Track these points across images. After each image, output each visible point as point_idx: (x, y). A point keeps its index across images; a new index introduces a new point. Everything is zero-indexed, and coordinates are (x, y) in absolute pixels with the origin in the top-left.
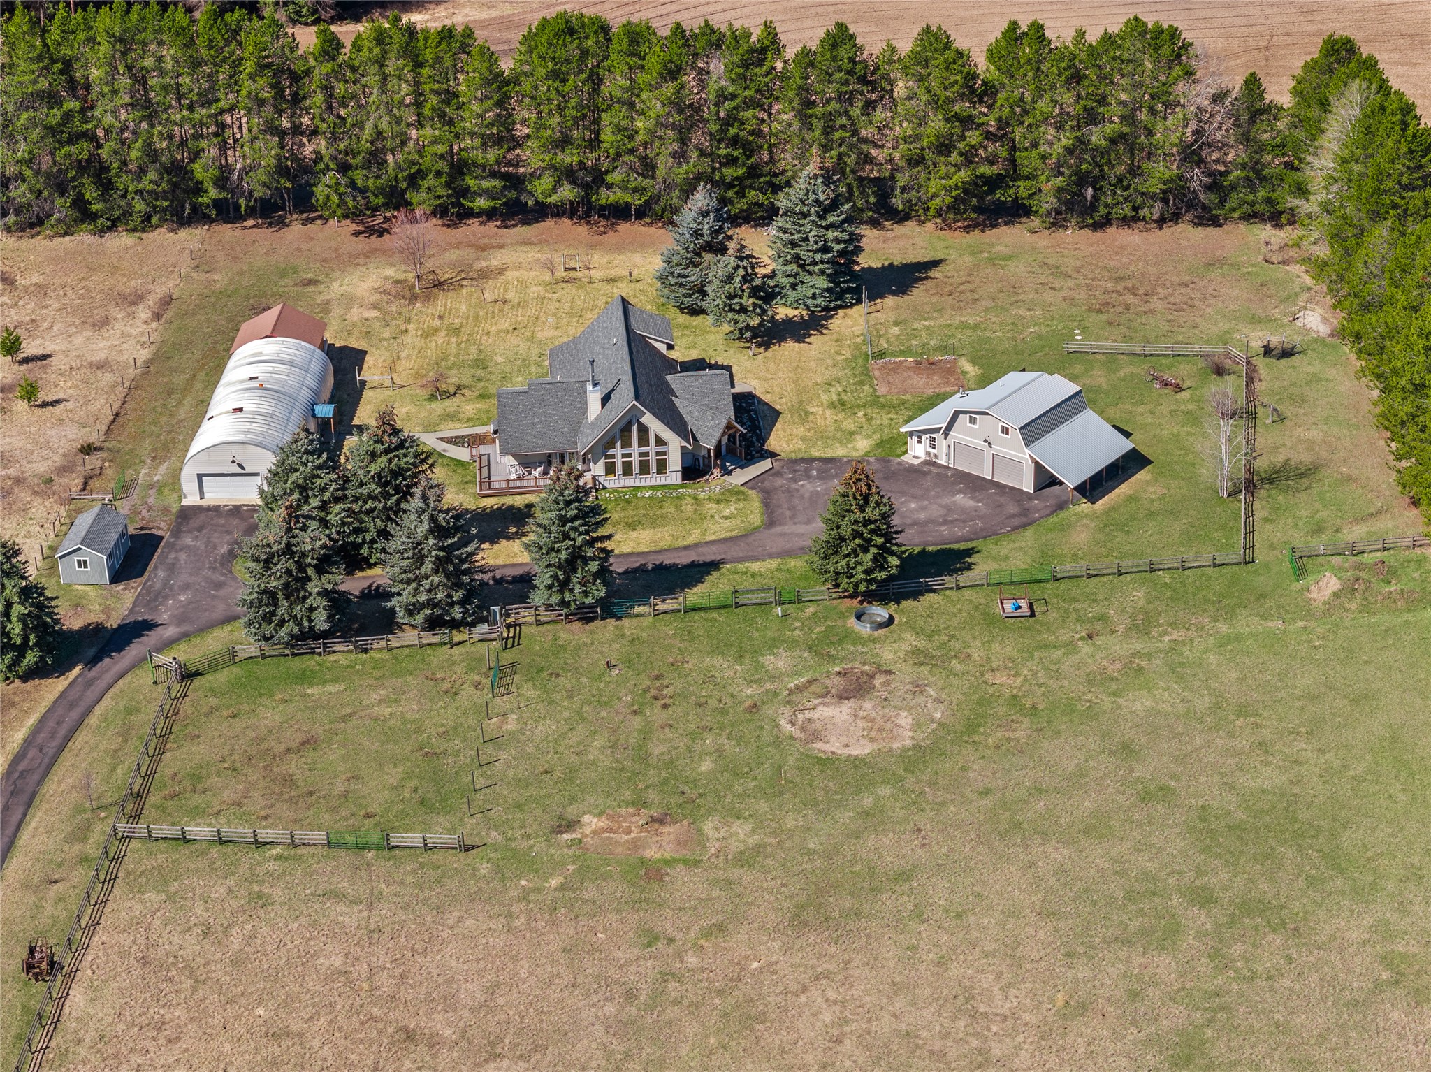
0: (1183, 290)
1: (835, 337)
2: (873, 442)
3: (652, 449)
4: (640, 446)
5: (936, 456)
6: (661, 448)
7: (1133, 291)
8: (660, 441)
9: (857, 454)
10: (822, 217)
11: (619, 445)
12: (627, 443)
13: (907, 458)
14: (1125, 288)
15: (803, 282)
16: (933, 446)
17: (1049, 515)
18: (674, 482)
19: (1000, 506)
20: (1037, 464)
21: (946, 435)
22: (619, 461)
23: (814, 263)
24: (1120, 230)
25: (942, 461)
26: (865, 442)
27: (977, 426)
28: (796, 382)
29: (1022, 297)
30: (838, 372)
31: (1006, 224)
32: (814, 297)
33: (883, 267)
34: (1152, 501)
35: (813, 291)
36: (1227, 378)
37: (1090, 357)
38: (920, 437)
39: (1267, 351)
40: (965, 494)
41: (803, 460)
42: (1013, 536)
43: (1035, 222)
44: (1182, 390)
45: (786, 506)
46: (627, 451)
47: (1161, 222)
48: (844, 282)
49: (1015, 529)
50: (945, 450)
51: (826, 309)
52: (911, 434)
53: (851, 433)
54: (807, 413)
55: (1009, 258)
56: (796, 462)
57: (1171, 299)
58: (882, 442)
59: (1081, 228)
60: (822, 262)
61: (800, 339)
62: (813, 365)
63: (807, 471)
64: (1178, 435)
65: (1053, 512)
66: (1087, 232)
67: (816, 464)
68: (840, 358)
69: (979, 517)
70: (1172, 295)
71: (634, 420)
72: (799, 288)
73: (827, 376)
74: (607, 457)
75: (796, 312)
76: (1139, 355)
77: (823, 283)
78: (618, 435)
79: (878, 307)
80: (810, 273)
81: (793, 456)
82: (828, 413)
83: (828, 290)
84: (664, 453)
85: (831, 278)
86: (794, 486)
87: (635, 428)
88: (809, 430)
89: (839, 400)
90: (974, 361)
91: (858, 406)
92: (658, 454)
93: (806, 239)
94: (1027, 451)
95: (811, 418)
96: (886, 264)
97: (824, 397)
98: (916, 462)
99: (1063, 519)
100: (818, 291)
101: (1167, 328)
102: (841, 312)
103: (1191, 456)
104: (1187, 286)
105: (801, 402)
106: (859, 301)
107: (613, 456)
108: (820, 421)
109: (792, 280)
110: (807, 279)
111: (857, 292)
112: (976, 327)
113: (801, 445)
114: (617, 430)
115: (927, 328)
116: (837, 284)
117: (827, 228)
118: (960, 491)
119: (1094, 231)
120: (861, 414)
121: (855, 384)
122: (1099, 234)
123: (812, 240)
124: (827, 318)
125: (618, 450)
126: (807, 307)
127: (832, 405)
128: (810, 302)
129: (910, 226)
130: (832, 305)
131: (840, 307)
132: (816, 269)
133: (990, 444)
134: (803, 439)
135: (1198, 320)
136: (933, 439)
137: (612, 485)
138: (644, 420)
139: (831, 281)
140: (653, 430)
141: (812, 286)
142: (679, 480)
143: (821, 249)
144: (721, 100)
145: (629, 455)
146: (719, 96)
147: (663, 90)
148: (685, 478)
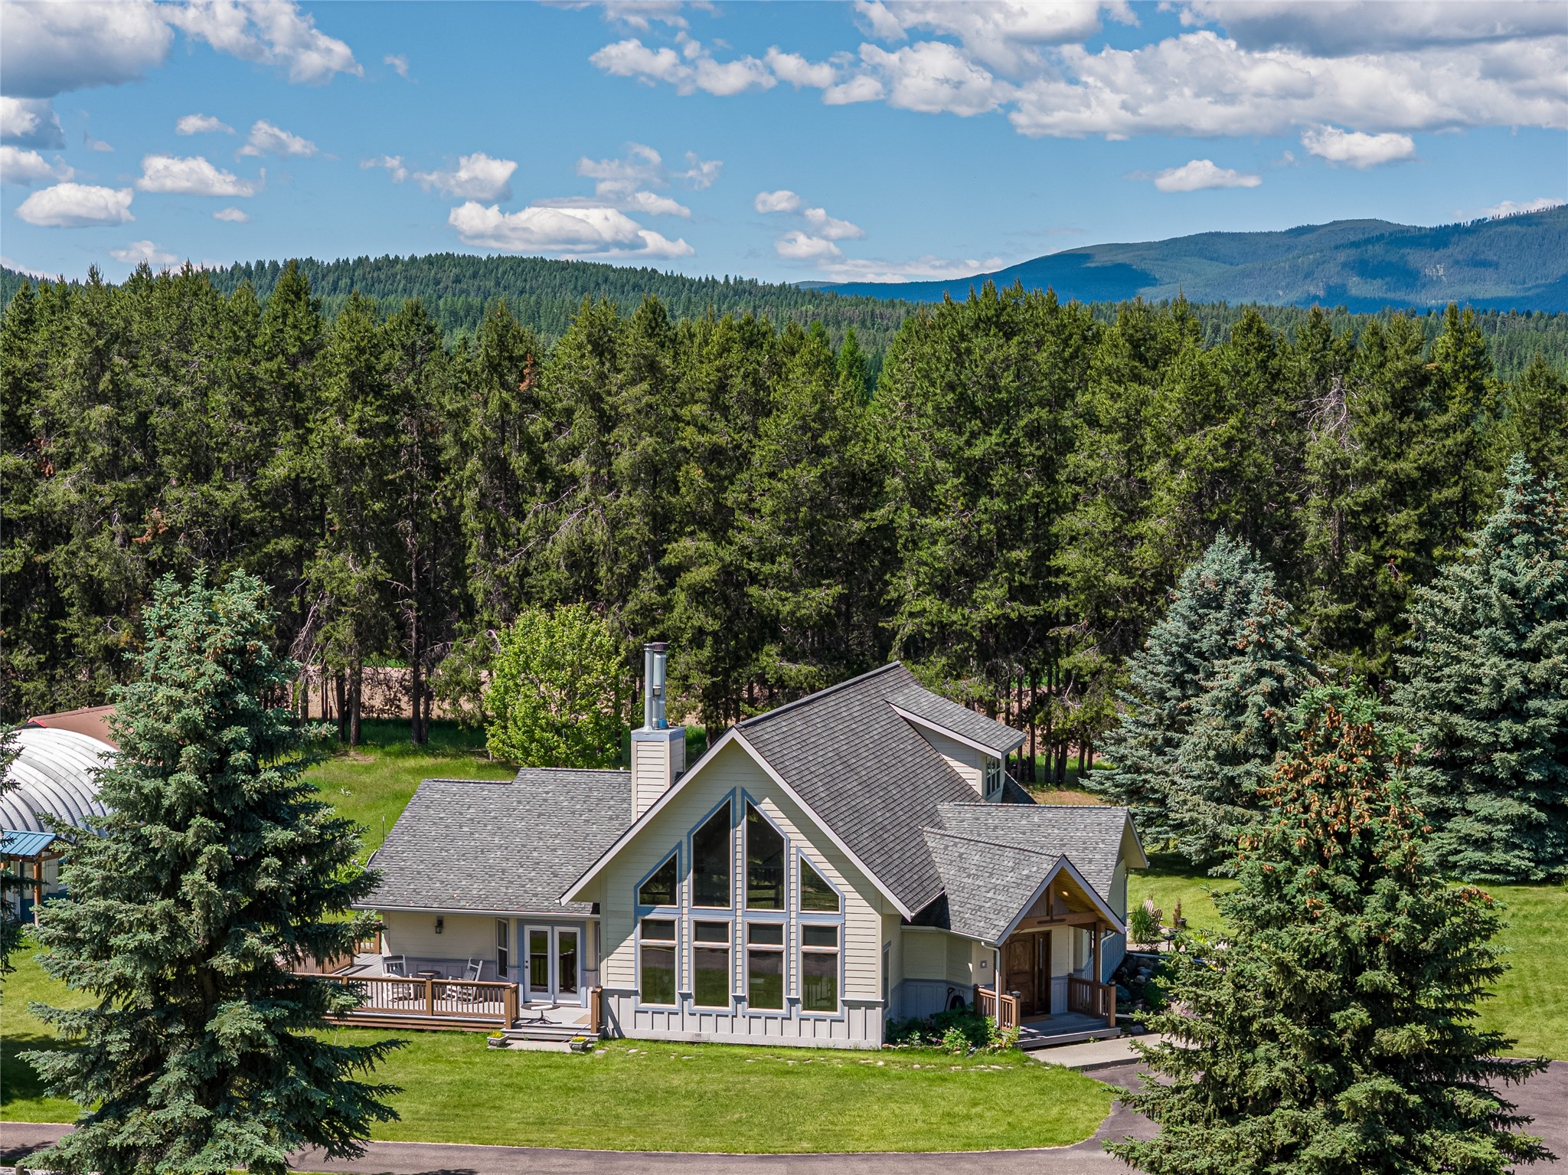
3: (793, 917)
4: (752, 901)
6: (821, 919)
8: (818, 893)
11: (686, 887)
12: (711, 891)
18: (857, 1039)
22: (685, 946)
46: (711, 914)
71: (738, 807)
74: (652, 928)
78: (686, 859)
84: (827, 934)
87: (739, 835)
92: (811, 934)
107: (665, 928)
114: (680, 840)
125: (684, 911)
137: (660, 1032)
138: (768, 808)
139: (1539, 805)
140: (798, 848)
141: (1488, 820)
142: (875, 1039)
143: (1513, 708)
144: (1336, 484)
145: (719, 930)
146: (1334, 475)
147: (1195, 439)
148: (894, 1033)
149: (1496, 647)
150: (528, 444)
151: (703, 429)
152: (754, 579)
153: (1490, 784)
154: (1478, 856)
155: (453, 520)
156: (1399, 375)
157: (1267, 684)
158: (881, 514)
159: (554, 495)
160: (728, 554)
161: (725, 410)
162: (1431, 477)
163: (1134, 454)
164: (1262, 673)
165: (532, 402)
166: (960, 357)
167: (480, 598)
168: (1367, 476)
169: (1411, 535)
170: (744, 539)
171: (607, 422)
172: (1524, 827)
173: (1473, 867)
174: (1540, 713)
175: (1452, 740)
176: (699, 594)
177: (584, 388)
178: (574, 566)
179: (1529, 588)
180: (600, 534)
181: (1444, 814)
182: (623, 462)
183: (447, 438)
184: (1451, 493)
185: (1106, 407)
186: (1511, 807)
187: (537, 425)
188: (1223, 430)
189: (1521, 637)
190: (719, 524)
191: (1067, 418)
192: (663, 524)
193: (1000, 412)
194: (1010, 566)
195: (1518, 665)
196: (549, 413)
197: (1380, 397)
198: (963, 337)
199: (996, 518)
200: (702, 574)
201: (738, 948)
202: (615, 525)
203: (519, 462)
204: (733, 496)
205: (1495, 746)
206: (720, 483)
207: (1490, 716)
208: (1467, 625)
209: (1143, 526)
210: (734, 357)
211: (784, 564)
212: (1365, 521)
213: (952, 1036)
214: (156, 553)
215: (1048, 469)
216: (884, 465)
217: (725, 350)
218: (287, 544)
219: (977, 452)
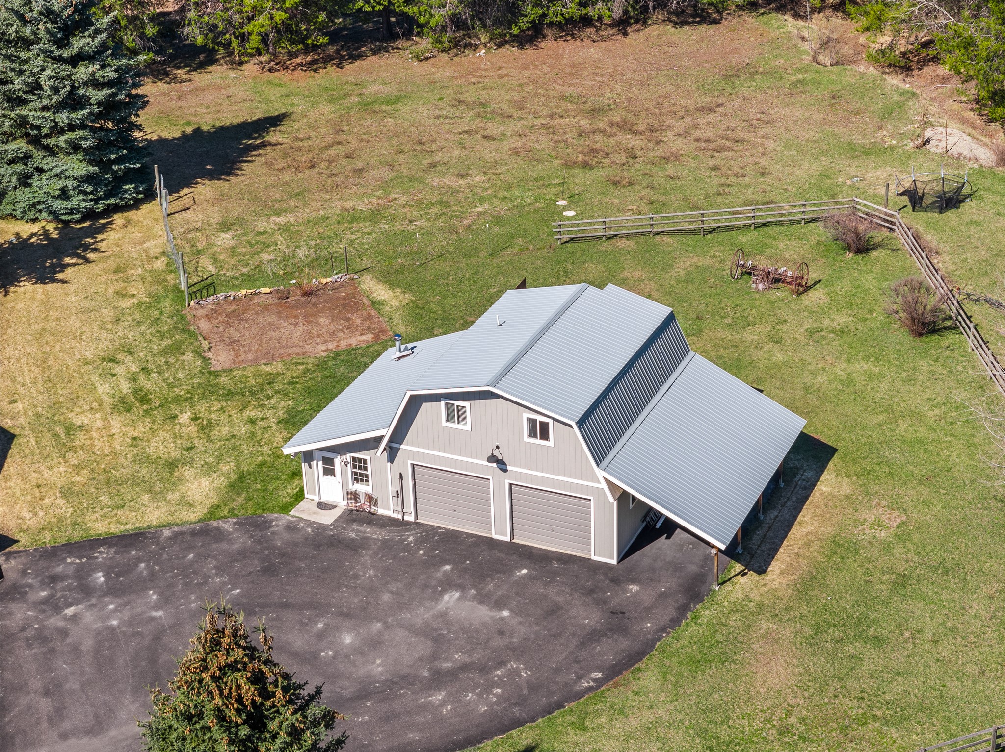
0: (711, 117)
1: (112, 264)
2: (222, 482)
5: (371, 499)
7: (625, 126)
9: (193, 516)
10: (62, 43)
13: (305, 511)
14: (612, 124)
15: (40, 171)
16: (360, 478)
17: (675, 622)
19: (554, 611)
20: (623, 498)
21: (392, 453)
23: (58, 130)
24: (561, 42)
25: (387, 510)
26: (205, 482)
27: (466, 427)
28: (43, 363)
29: (439, 157)
30: (126, 332)
31: (375, 52)
32: (64, 194)
33: (184, 137)
34: (887, 548)
35: (61, 184)
36: (874, 254)
37: (605, 246)
38: (329, 462)
39: (915, 198)
40: (462, 588)
41: (71, 547)
42: (614, 696)
43: (424, 44)
44: (807, 289)
45: (36, 684)
47: (622, 24)
48: (120, 160)
49: (613, 672)
50: (392, 488)
51: (90, 215)
52: (308, 456)
53: (172, 465)
54: (70, 429)
55: (397, 100)
56: (53, 553)
57: (698, 134)
58: (242, 477)
59: (499, 45)
60: (72, 127)
61: (45, 276)
62: (74, 323)
63: (82, 574)
64: (850, 382)
65: (683, 610)
66: (510, 51)
67: (103, 554)
68: (126, 303)
69: (519, 651)
70: (696, 126)
72: (35, 182)
73: (106, 343)
75: (36, 228)
76: (693, 232)
77: (78, 167)
79: (186, 201)
80: (51, 151)
81: (47, 537)
82: (116, 423)
83: (89, 179)
85: (93, 156)
86: (54, 622)
88: (78, 468)
89: (136, 392)
90: (389, 279)
91: (177, 399)
93: (35, 87)
94: (600, 473)
95: (80, 439)
96: (189, 130)
97: (103, 389)
98: (327, 518)
99: (713, 628)
100: (70, 184)
101: (716, 181)
102: (118, 219)
103: (903, 425)
104: (711, 110)
105: (55, 406)
106: (150, 195)
108: (100, 445)
109: (19, 167)
110: (48, 163)
111: (143, 176)
112: (375, 215)
113: (64, 508)
115: (284, 229)
116: (106, 166)
117: (74, 61)
118: (448, 584)
119: (521, 46)
120: (185, 418)
121: (164, 352)
122: (530, 51)
123: (46, 84)
124: (94, 232)
126: (55, 216)
127: (122, 405)
128: (58, 205)
129: (218, 73)
130: (100, 207)
131: (117, 209)
132: (62, 140)
133: (502, 465)
134: (67, 492)
135: (764, 162)
136: (360, 464)
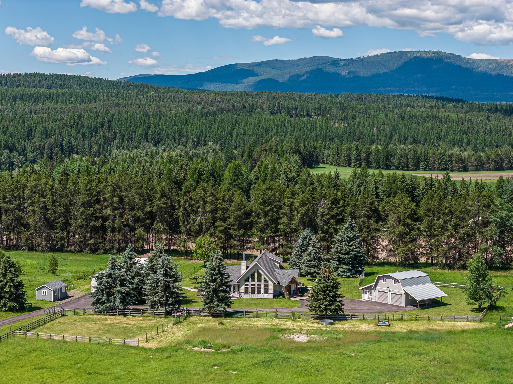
3: (263, 283)
4: (258, 282)
5: (372, 298)
8: (266, 281)
11: (250, 280)
12: (253, 280)
13: (361, 300)
17: (408, 310)
18: (270, 297)
20: (407, 293)
21: (375, 288)
22: (250, 287)
25: (373, 300)
27: (386, 283)
38: (366, 292)
40: (379, 306)
46: (253, 283)
49: (393, 312)
50: (375, 295)
52: (363, 290)
65: (410, 310)
69: (381, 310)
71: (256, 271)
74: (246, 285)
78: (250, 277)
84: (267, 285)
87: (256, 274)
92: (265, 285)
94: (403, 288)
98: (364, 300)
107: (247, 285)
114: (249, 275)
118: (377, 305)
125: (250, 283)
133: (390, 289)
136: (371, 292)
137: (247, 297)
138: (260, 271)
139: (351, 267)
140: (263, 275)
141: (344, 269)
142: (272, 297)
143: (348, 253)
144: (323, 216)
145: (254, 285)
146: (322, 214)
147: (301, 209)
148: (274, 296)
149: (346, 244)
150: (191, 206)
151: (222, 205)
152: (229, 229)
153: (344, 264)
154: (343, 274)
155: (178, 218)
156: (332, 199)
157: (314, 251)
158: (251, 219)
159: (195, 214)
160: (226, 225)
161: (225, 201)
162: (337, 214)
163: (291, 211)
164: (313, 250)
165: (191, 198)
166: (264, 194)
167: (182, 231)
168: (327, 214)
169: (334, 224)
170: (228, 222)
171: (205, 203)
172: (349, 270)
173: (342, 275)
174: (351, 254)
175: (339, 257)
176: (220, 231)
177: (201, 197)
178: (199, 226)
179: (350, 236)
180: (204, 221)
181: (338, 268)
182: (208, 209)
183: (176, 204)
184: (341, 217)
185: (287, 203)
186: (347, 267)
187: (192, 202)
188: (306, 208)
189: (349, 243)
190: (224, 220)
191: (281, 204)
192: (215, 219)
193: (270, 204)
194: (272, 227)
195: (349, 247)
196: (195, 201)
197: (330, 202)
198: (264, 191)
199: (270, 220)
200: (222, 228)
201: (256, 287)
202: (206, 220)
203: (189, 209)
204: (226, 215)
205: (345, 259)
206: (224, 214)
207: (344, 254)
208: (342, 241)
209: (293, 222)
210: (226, 193)
211: (235, 227)
212: (327, 221)
213: (281, 297)
214: (126, 223)
215: (277, 212)
216: (251, 211)
217: (225, 191)
218: (148, 221)
219: (267, 209)
